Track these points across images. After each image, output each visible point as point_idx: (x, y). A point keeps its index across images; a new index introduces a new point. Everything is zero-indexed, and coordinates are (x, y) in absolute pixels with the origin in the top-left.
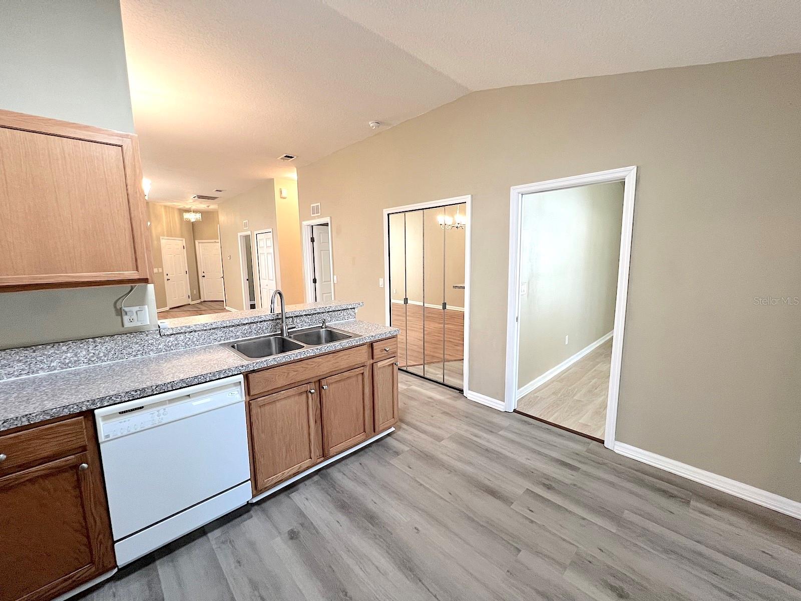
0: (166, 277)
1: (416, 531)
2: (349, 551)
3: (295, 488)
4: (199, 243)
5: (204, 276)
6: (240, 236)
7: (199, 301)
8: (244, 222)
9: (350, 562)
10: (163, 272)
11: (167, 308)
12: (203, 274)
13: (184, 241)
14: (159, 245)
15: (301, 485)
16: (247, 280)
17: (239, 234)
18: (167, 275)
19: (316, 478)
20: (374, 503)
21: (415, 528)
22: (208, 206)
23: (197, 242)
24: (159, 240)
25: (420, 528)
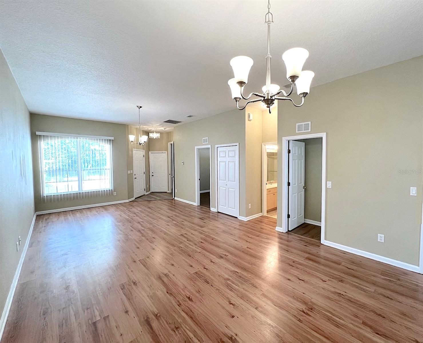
0: (134, 177)
4: (151, 153)
5: (153, 176)
6: (197, 149)
7: (149, 193)
8: (203, 139)
10: (133, 174)
11: (134, 199)
12: (152, 174)
13: (144, 152)
14: (132, 154)
16: (199, 179)
17: (196, 147)
18: (135, 175)
22: (165, 129)
23: (150, 153)
24: (132, 151)
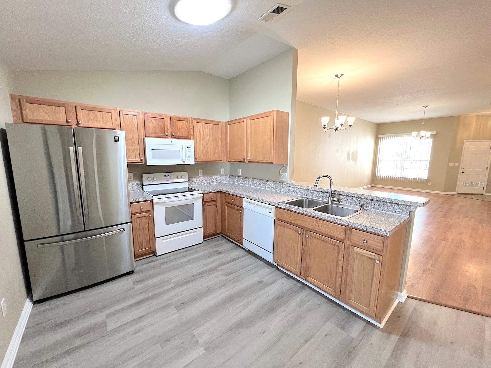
0: (461, 170)
1: (262, 332)
2: (250, 301)
3: (289, 278)
9: (245, 302)
11: (455, 193)
15: (292, 280)
19: (300, 285)
20: (283, 311)
21: (264, 332)
24: (462, 143)
25: (264, 334)
